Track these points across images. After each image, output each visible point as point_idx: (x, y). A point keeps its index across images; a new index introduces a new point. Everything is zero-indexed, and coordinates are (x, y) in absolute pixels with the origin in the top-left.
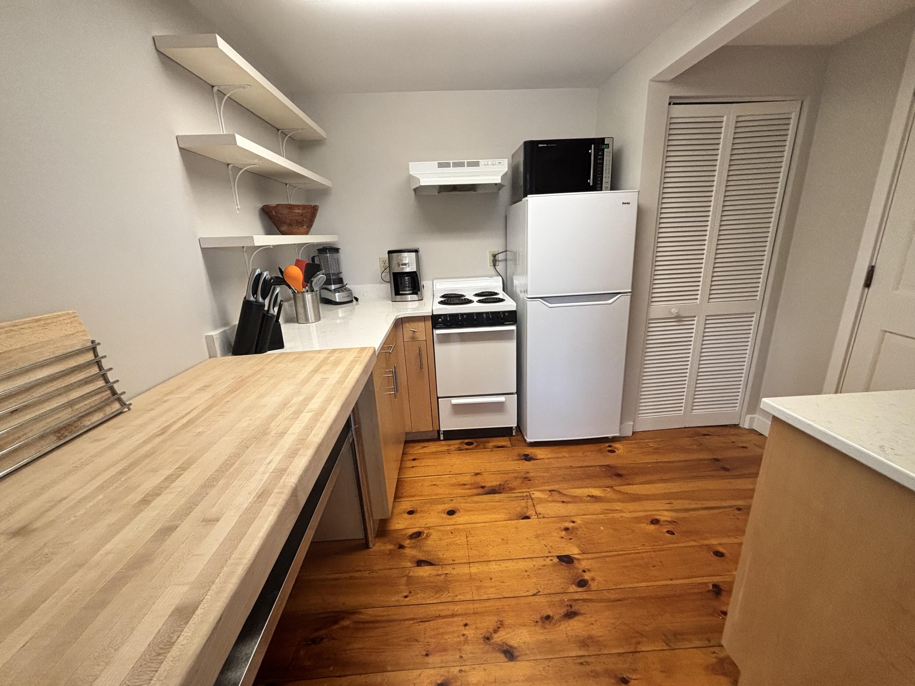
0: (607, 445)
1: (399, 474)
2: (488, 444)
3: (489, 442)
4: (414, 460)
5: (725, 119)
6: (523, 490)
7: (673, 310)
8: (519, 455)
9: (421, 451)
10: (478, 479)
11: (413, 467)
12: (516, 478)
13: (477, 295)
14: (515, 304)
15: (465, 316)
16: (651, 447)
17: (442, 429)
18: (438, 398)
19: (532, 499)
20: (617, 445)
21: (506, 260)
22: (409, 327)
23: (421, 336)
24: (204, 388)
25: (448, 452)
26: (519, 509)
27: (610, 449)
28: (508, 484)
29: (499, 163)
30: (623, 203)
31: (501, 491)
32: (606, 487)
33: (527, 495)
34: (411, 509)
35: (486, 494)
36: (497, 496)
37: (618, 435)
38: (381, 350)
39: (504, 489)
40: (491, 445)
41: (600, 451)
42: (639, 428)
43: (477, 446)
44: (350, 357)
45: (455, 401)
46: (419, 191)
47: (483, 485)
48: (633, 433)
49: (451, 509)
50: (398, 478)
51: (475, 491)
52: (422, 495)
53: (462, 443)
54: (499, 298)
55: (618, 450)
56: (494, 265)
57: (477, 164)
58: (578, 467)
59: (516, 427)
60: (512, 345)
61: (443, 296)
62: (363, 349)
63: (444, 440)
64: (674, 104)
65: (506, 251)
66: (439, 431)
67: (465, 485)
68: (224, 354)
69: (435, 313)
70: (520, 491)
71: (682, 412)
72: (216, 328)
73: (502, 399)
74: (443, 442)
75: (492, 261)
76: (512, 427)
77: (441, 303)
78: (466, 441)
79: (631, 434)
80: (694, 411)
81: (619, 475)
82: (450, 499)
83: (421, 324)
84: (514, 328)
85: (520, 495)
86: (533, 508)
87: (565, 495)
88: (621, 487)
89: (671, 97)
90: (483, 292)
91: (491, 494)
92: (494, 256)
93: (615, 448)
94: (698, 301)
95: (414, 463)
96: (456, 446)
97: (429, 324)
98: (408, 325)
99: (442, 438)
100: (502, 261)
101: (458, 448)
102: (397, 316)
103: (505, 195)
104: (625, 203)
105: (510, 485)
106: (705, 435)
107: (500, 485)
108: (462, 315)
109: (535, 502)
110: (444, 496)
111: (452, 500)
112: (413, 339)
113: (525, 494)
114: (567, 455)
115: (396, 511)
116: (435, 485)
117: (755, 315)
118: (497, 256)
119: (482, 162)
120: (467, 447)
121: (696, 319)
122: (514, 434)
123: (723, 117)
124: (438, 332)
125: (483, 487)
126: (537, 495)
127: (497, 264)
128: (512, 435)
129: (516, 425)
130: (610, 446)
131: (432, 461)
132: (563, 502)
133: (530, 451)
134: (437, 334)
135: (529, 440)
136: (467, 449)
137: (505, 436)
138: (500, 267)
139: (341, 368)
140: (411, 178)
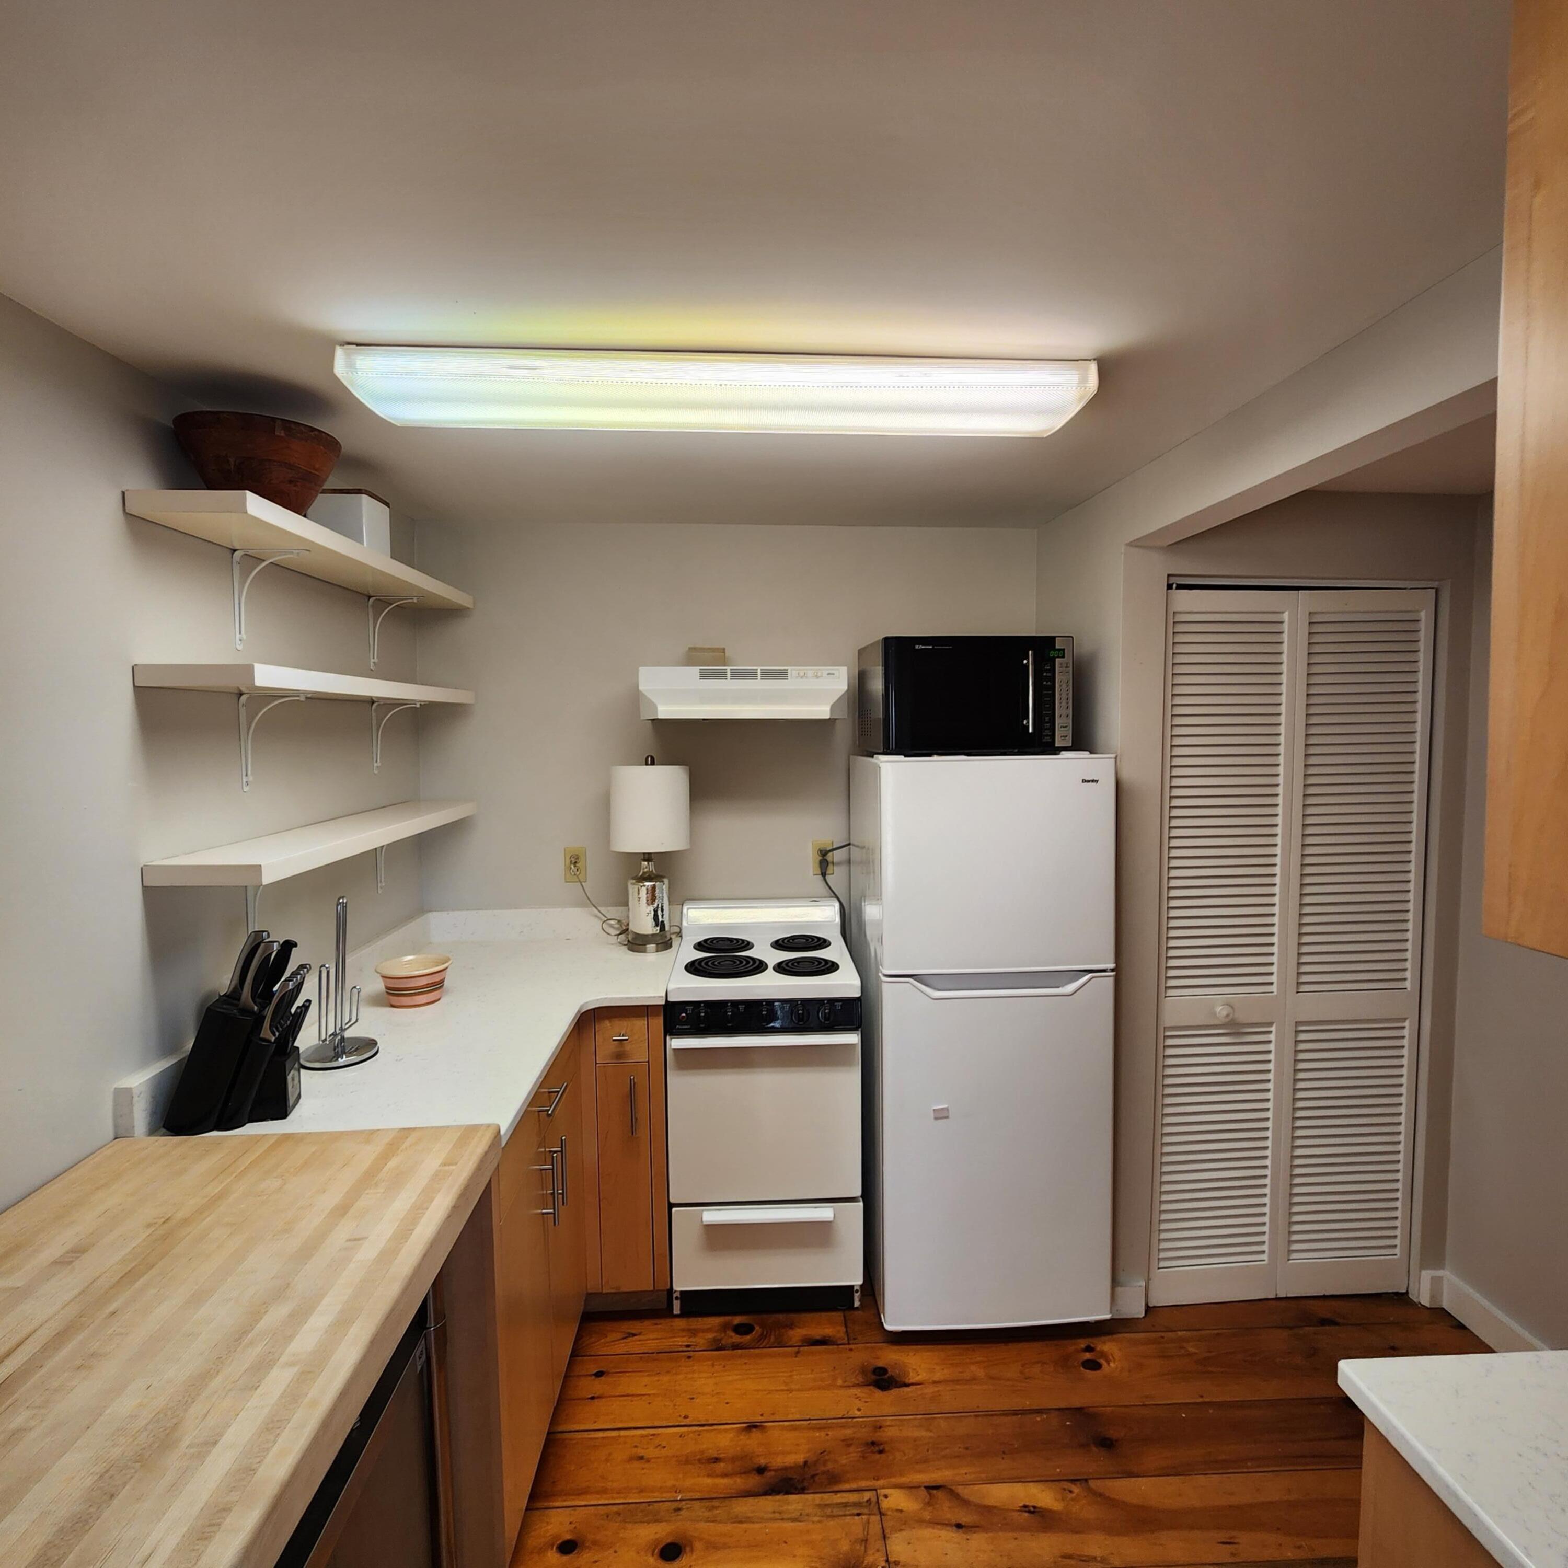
0: (1083, 1343)
1: (554, 1420)
2: (791, 1333)
3: (791, 1326)
4: (599, 1374)
5: (1286, 616)
6: (863, 1484)
7: (1218, 1009)
8: (863, 1371)
9: (621, 1347)
10: (753, 1442)
11: (593, 1398)
12: (848, 1443)
13: (779, 945)
14: (857, 982)
15: (741, 1007)
16: (1190, 1355)
17: (678, 1287)
18: (671, 1206)
19: (881, 1514)
20: (1107, 1345)
21: (849, 862)
23: (638, 1052)
25: (688, 1352)
26: (845, 1546)
27: (1088, 1356)
28: (825, 1463)
29: (829, 674)
30: (1084, 781)
31: (806, 1484)
32: (1073, 1481)
33: (869, 1501)
34: (568, 1537)
35: (765, 1494)
36: (795, 1503)
37: (1108, 1316)
39: (813, 1476)
40: (797, 1334)
41: (1064, 1362)
42: (1161, 1298)
43: (762, 1337)
44: (431, 1163)
45: (711, 1216)
47: (763, 1462)
48: (1148, 1309)
49: (669, 1540)
50: (549, 1433)
51: (739, 1482)
52: (604, 1491)
53: (725, 1327)
54: (826, 961)
55: (1108, 1362)
56: (824, 874)
57: (782, 675)
58: (1006, 1413)
59: (861, 1286)
60: (853, 1078)
61: (700, 946)
62: (471, 1130)
63: (684, 1314)
64: (1180, 587)
65: (849, 844)
66: (671, 1291)
67: (717, 1460)
69: (672, 999)
70: (854, 1486)
71: (1265, 1257)
73: (824, 1213)
74: (680, 1323)
76: (852, 1287)
77: (694, 968)
78: (737, 1320)
79: (1142, 1314)
80: (1294, 1256)
81: (1107, 1444)
82: (676, 1505)
83: (640, 1024)
84: (853, 1038)
85: (853, 1497)
86: (880, 1544)
87: (965, 1503)
88: (1109, 1483)
89: (1169, 576)
90: (793, 938)
91: (778, 1493)
92: (824, 853)
93: (1103, 1355)
94: (1274, 988)
95: (598, 1386)
96: (710, 1336)
97: (658, 1023)
98: (607, 1023)
99: (677, 1311)
100: (839, 864)
101: (715, 1340)
102: (582, 1007)
103: (844, 736)
104: (1089, 781)
105: (830, 1466)
106: (1324, 1322)
107: (806, 1463)
108: (735, 1004)
109: (888, 1524)
110: (656, 1496)
111: (679, 1509)
112: (620, 1056)
113: (867, 1495)
114: (980, 1373)
115: (532, 1542)
116: (641, 1458)
117: (1407, 1024)
118: (830, 854)
119: (792, 671)
120: (736, 1339)
121: (1273, 1029)
122: (857, 1304)
123: (1283, 612)
124: (676, 1043)
125: (761, 1470)
126: (896, 1500)
127: (830, 870)
128: (851, 1307)
129: (860, 1282)
130: (1089, 1349)
131: (646, 1380)
132: (959, 1526)
133: (891, 1357)
134: (676, 1051)
135: (888, 1327)
136: (735, 1347)
137: (834, 1309)
138: (837, 877)
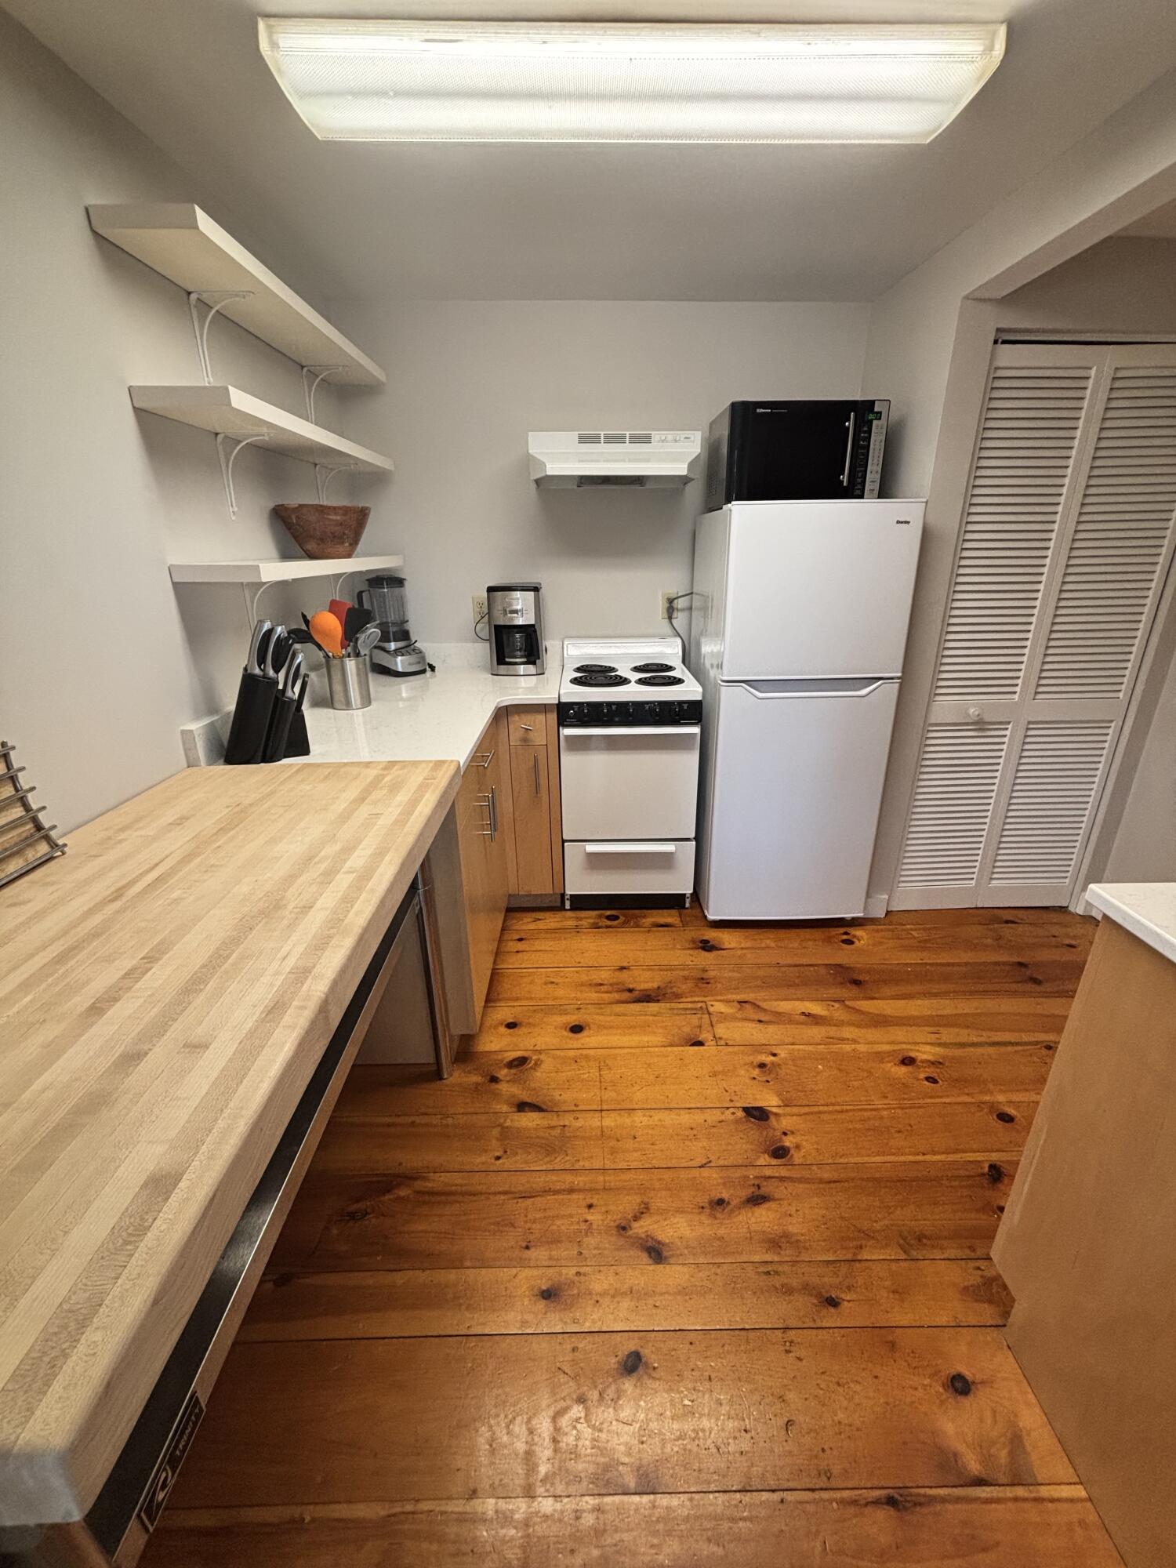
0: (842, 930)
1: (495, 962)
2: (644, 920)
3: (645, 917)
4: (520, 940)
5: (1093, 372)
6: (697, 999)
7: (972, 711)
8: (693, 941)
9: (532, 926)
10: (624, 975)
11: (518, 952)
12: (686, 978)
13: (637, 669)
14: (700, 689)
15: (614, 707)
16: (914, 938)
17: (569, 892)
18: (564, 841)
19: (709, 1014)
20: (858, 932)
21: (690, 608)
22: (519, 722)
23: (539, 738)
24: (181, 821)
25: (577, 930)
26: (687, 1029)
27: (845, 937)
28: (671, 988)
29: (686, 438)
30: (898, 522)
31: (660, 998)
32: (834, 1001)
33: (701, 1007)
34: (511, 1021)
35: (634, 1002)
36: (653, 1007)
37: (861, 915)
38: (471, 761)
39: (664, 994)
40: (649, 921)
41: (828, 940)
42: (896, 907)
43: (625, 923)
44: (416, 778)
45: (591, 848)
46: (544, 484)
47: (631, 986)
48: (888, 913)
49: (577, 1023)
50: (493, 969)
51: (617, 996)
52: (531, 999)
53: (600, 917)
54: (675, 678)
55: (859, 940)
56: (670, 618)
57: (646, 439)
58: (790, 966)
59: (691, 894)
60: (693, 759)
61: (578, 670)
62: (439, 764)
63: (572, 909)
64: (1004, 342)
65: (692, 593)
66: (563, 895)
67: (601, 985)
68: (211, 762)
69: (563, 700)
70: (689, 1000)
71: (973, 882)
72: (197, 717)
73: (669, 847)
74: (569, 914)
75: (665, 611)
76: (685, 894)
77: (575, 681)
78: (608, 913)
79: (883, 916)
80: (993, 882)
81: (857, 983)
82: (577, 1006)
83: (541, 718)
84: (695, 730)
85: (690, 1006)
86: (710, 1028)
87: (765, 1010)
88: (858, 1002)
89: (998, 330)
90: (648, 665)
91: (643, 1002)
92: (671, 601)
93: (854, 936)
94: (1016, 697)
95: (520, 946)
96: (592, 921)
97: (553, 717)
98: (516, 718)
99: (568, 906)
100: (683, 610)
101: (594, 923)
102: (498, 703)
103: (694, 494)
104: (902, 522)
105: (675, 989)
106: (1007, 922)
107: (659, 988)
108: (609, 704)
109: (714, 1019)
110: (563, 1002)
111: (580, 1009)
112: (525, 741)
113: (699, 1005)
114: (773, 944)
115: (488, 1022)
116: (553, 983)
117: (1113, 725)
118: (676, 601)
119: (656, 436)
120: (609, 923)
121: (1010, 726)
122: (687, 905)
123: (1090, 368)
124: (567, 732)
125: (630, 991)
126: (718, 1007)
127: (675, 615)
128: (684, 907)
129: (691, 891)
130: (846, 933)
131: (552, 943)
132: (760, 1021)
133: (711, 935)
134: (567, 737)
135: (711, 917)
136: (608, 927)
137: (672, 908)
138: (680, 620)
139: (403, 797)
140: (529, 461)
